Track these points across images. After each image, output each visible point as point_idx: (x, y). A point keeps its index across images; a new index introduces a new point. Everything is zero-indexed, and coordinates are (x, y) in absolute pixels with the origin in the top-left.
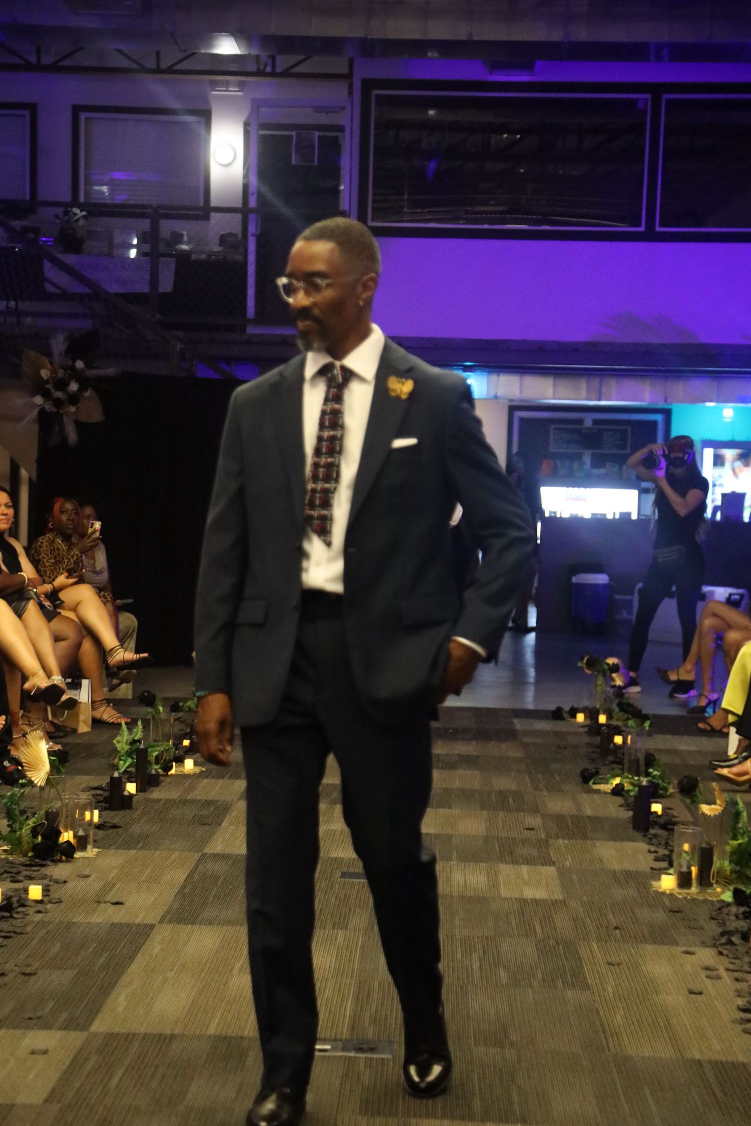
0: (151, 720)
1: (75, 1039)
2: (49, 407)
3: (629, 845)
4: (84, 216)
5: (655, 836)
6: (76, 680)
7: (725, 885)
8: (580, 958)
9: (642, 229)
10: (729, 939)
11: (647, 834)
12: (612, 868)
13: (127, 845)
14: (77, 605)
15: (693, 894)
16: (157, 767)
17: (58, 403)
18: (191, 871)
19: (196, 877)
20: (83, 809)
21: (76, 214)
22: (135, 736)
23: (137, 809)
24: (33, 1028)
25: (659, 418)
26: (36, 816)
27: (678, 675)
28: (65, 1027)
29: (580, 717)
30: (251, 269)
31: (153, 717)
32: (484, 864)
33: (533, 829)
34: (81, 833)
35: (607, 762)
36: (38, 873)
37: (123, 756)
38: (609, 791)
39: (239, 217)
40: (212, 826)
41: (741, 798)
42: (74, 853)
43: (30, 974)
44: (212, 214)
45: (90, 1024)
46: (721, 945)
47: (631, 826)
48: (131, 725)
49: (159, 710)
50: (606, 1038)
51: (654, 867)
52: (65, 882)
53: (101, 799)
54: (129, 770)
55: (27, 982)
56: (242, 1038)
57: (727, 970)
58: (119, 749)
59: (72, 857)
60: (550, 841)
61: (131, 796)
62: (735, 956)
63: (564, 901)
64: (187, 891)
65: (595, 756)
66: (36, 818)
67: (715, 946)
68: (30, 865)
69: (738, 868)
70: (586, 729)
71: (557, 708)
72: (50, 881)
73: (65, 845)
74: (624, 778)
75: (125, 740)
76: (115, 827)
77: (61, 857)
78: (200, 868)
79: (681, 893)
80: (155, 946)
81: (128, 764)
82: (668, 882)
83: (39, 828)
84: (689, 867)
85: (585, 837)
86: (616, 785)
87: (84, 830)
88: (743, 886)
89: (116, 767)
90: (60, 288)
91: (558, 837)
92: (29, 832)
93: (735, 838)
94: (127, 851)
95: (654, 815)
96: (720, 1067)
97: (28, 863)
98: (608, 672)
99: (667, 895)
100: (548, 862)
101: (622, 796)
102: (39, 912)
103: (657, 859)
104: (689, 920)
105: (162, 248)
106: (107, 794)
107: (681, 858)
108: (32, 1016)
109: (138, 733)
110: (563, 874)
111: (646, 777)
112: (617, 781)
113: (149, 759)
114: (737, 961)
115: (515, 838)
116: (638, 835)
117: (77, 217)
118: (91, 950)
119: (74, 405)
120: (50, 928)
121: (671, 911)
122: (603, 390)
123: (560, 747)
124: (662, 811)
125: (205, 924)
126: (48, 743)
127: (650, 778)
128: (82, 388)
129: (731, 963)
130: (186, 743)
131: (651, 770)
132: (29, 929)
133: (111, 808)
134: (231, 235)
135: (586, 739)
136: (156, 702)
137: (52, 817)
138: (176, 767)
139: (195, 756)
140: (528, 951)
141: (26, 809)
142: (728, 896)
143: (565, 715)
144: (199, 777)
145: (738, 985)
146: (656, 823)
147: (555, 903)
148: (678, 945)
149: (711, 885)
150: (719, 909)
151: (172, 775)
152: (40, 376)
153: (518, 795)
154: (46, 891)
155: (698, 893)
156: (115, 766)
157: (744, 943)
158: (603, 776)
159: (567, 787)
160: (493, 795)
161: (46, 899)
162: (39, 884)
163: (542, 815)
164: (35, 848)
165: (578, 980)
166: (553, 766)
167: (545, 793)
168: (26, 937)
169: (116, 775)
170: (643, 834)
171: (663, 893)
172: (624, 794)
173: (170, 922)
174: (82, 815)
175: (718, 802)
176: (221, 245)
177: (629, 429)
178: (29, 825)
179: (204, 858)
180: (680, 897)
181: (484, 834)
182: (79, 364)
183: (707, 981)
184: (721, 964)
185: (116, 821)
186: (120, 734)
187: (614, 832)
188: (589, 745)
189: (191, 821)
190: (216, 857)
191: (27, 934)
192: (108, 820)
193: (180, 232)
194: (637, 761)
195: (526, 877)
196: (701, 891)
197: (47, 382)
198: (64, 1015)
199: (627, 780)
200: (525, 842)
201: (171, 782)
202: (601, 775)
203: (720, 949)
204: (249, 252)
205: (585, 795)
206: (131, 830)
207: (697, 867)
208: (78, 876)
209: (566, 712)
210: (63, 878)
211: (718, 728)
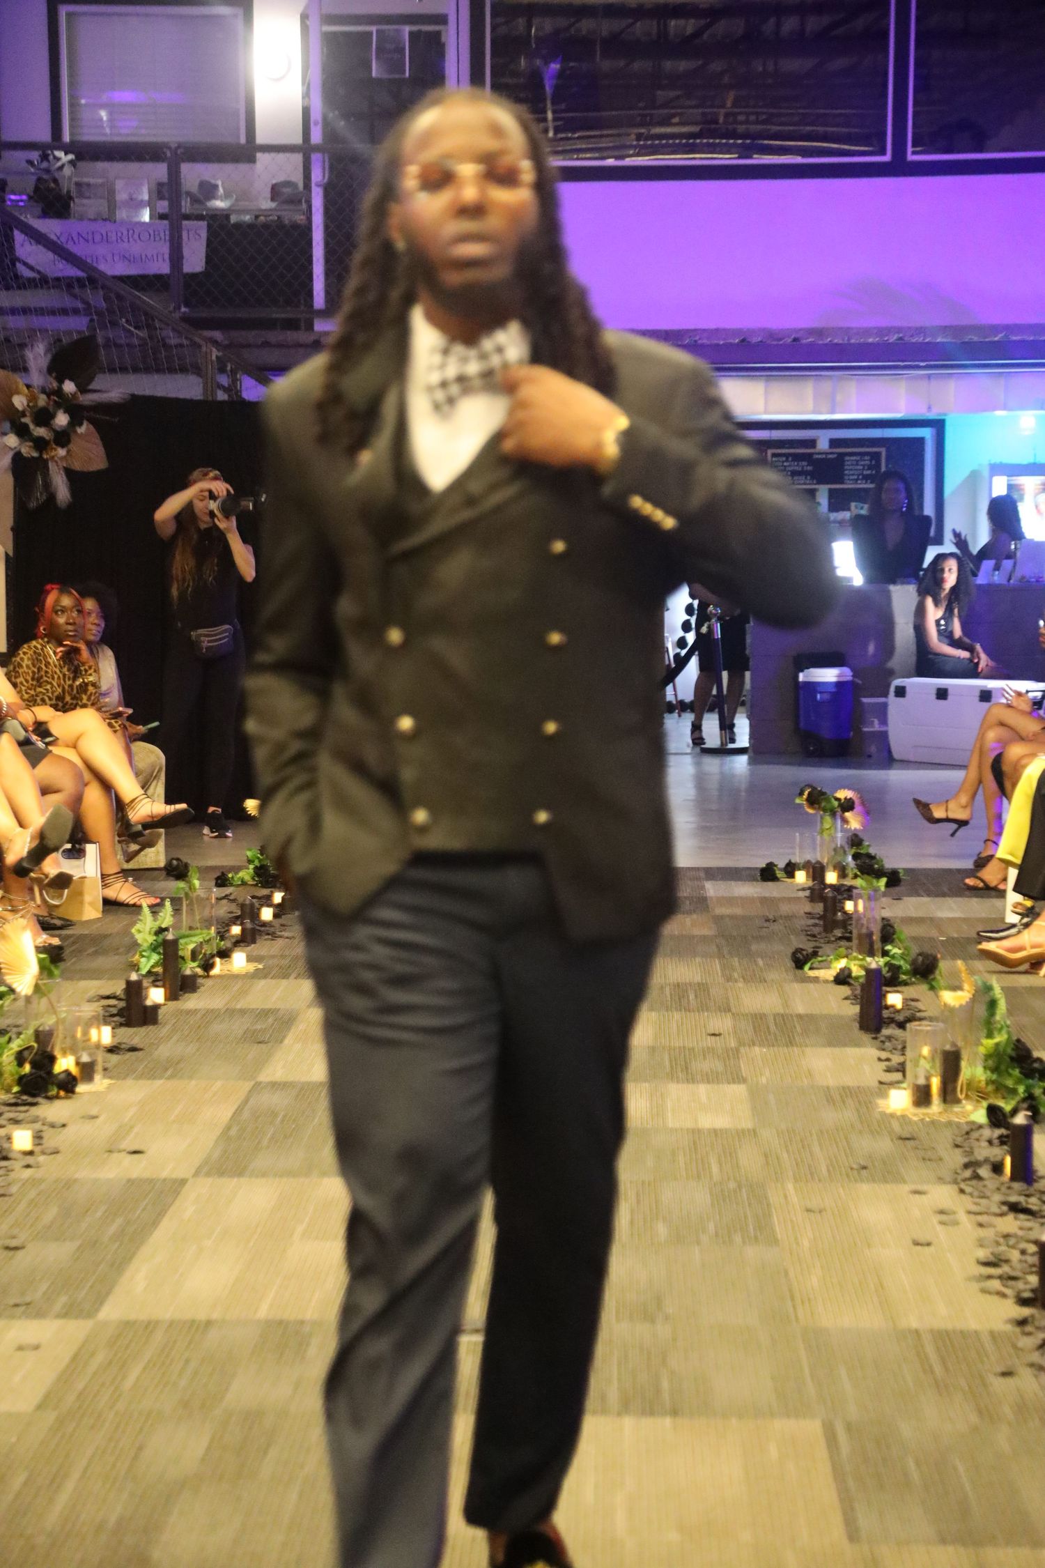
0: (184, 899)
1: (76, 1330)
2: (27, 450)
3: (852, 1052)
4: (71, 162)
5: (889, 1038)
6: (77, 846)
7: (978, 1101)
8: (768, 1205)
9: (887, 158)
10: (974, 1171)
11: (878, 1035)
12: (825, 1084)
13: (152, 1073)
14: (78, 738)
15: (934, 1115)
16: (195, 964)
17: (40, 444)
18: (239, 1107)
19: (246, 1114)
20: (88, 1025)
21: (58, 159)
22: (162, 923)
23: (165, 1024)
24: (20, 1318)
25: (926, 433)
26: (22, 1036)
27: (947, 811)
28: (66, 1314)
29: (801, 877)
30: (318, 236)
31: (186, 894)
32: (647, 1085)
33: (720, 1035)
34: (85, 1058)
35: (833, 939)
36: (27, 1114)
37: (144, 951)
38: (832, 979)
39: (298, 158)
40: (270, 1044)
41: (998, 981)
42: (75, 1086)
43: (16, 1248)
44: (259, 155)
45: (97, 1310)
46: (965, 1180)
47: (858, 1025)
48: (155, 909)
49: (194, 884)
50: (794, 1307)
51: (883, 1080)
52: (64, 1126)
53: (114, 1011)
54: (155, 970)
55: (11, 1258)
56: (302, 1322)
57: (969, 1212)
58: (139, 941)
59: (73, 1092)
60: (742, 1050)
61: (156, 1007)
62: (982, 1194)
63: (754, 1131)
64: (233, 1132)
65: (816, 930)
66: (23, 1040)
67: (955, 1182)
68: (16, 1105)
69: (994, 1077)
70: (807, 893)
71: (768, 864)
72: (43, 1124)
73: (62, 1076)
74: (851, 960)
75: (147, 929)
76: (133, 1049)
77: (58, 1093)
78: (252, 1102)
79: (916, 1114)
80: (187, 1207)
81: (152, 962)
82: (899, 1100)
83: (26, 1053)
84: (928, 1078)
85: (791, 1043)
86: (841, 970)
87: (90, 1055)
88: (1003, 1101)
89: (135, 967)
90: (39, 272)
91: (754, 1045)
92: (12, 1058)
93: (990, 1035)
94: (150, 1082)
95: (891, 1009)
96: (944, 1339)
97: (13, 1101)
98: (839, 810)
99: (898, 1118)
100: (738, 1079)
101: (848, 984)
102: (28, 1166)
103: (888, 1070)
104: (925, 1149)
105: (186, 206)
106: (122, 1004)
107: (918, 1066)
108: (18, 1301)
109: (166, 917)
110: (757, 1096)
111: (883, 956)
112: (842, 963)
113: (181, 953)
114: (983, 1201)
115: (693, 1049)
116: (866, 1037)
117: (59, 164)
118: (99, 1214)
119: (63, 447)
120: (43, 1186)
121: (901, 1138)
122: (839, 398)
123: (767, 920)
124: (903, 1003)
125: (257, 1177)
126: (35, 935)
127: (887, 959)
128: (75, 421)
129: (976, 1204)
130: (236, 930)
131: (889, 947)
132: (14, 1189)
133: (128, 1024)
134: (288, 184)
135: (808, 907)
136: (189, 874)
137: (43, 1037)
138: (222, 964)
139: (249, 948)
140: (698, 1197)
141: (8, 1029)
142: (980, 1116)
143: (779, 874)
144: (252, 978)
145: (982, 1233)
146: (891, 1021)
147: (741, 1134)
148: (905, 1182)
149: (958, 1101)
150: (967, 1133)
151: (214, 976)
152: (13, 404)
153: (702, 988)
154: (38, 1137)
155: (940, 1113)
156: (135, 965)
157: (997, 1177)
158: (824, 958)
159: (772, 975)
160: (667, 989)
161: (37, 1149)
162: (28, 1129)
163: (733, 1014)
164: (21, 1080)
165: (763, 1231)
166: (754, 947)
167: (740, 985)
168: (12, 1199)
169: (134, 977)
170: (873, 1036)
171: (892, 1115)
172: (852, 982)
173: (208, 1174)
174: (86, 1033)
175: (966, 986)
176: (273, 199)
177: (883, 451)
178: (12, 1049)
179: (258, 1086)
180: (915, 1119)
181: (651, 1044)
182: (69, 387)
183: (939, 1228)
184: (961, 1206)
185: (136, 1041)
186: (141, 920)
187: (834, 1036)
188: (809, 915)
189: (241, 1039)
190: (275, 1086)
191: (11, 1195)
192: (124, 1041)
193: (213, 181)
194: (870, 935)
195: (704, 1099)
196: (946, 1111)
197: (23, 414)
198: (63, 1299)
199: (857, 962)
200: (707, 1052)
201: (213, 986)
202: (821, 957)
203: (963, 1186)
204: (314, 210)
205: (796, 986)
206: (156, 1053)
207: (939, 1078)
208: (83, 1117)
209: (780, 870)
210: (62, 1121)
211: (993, 884)
